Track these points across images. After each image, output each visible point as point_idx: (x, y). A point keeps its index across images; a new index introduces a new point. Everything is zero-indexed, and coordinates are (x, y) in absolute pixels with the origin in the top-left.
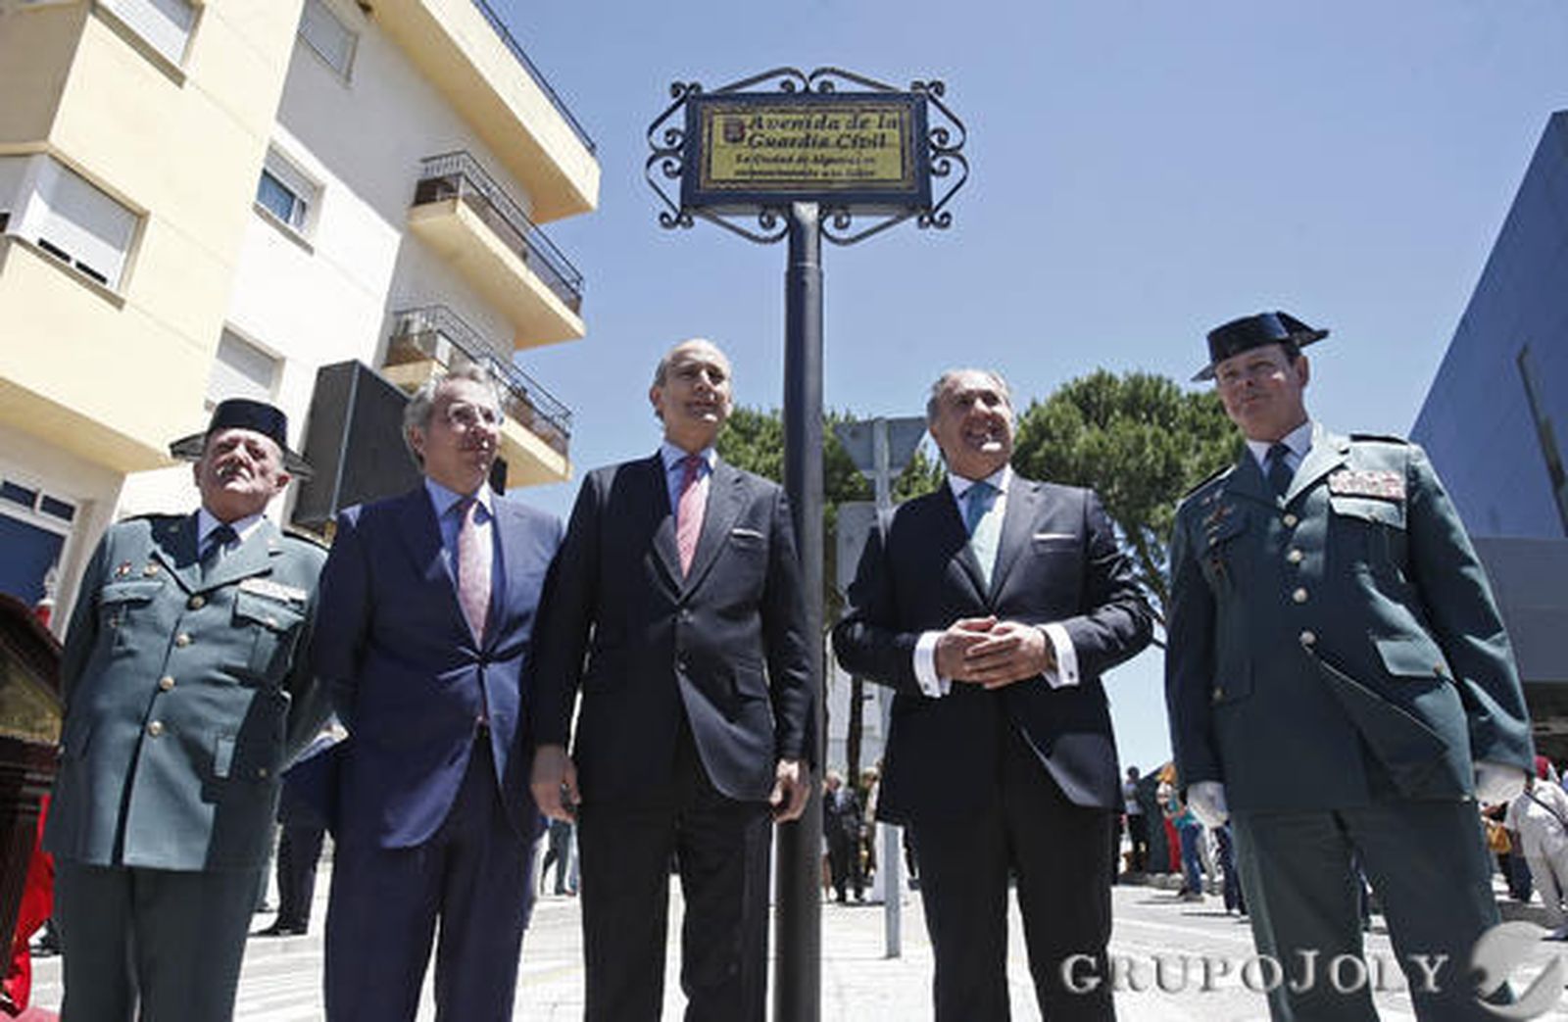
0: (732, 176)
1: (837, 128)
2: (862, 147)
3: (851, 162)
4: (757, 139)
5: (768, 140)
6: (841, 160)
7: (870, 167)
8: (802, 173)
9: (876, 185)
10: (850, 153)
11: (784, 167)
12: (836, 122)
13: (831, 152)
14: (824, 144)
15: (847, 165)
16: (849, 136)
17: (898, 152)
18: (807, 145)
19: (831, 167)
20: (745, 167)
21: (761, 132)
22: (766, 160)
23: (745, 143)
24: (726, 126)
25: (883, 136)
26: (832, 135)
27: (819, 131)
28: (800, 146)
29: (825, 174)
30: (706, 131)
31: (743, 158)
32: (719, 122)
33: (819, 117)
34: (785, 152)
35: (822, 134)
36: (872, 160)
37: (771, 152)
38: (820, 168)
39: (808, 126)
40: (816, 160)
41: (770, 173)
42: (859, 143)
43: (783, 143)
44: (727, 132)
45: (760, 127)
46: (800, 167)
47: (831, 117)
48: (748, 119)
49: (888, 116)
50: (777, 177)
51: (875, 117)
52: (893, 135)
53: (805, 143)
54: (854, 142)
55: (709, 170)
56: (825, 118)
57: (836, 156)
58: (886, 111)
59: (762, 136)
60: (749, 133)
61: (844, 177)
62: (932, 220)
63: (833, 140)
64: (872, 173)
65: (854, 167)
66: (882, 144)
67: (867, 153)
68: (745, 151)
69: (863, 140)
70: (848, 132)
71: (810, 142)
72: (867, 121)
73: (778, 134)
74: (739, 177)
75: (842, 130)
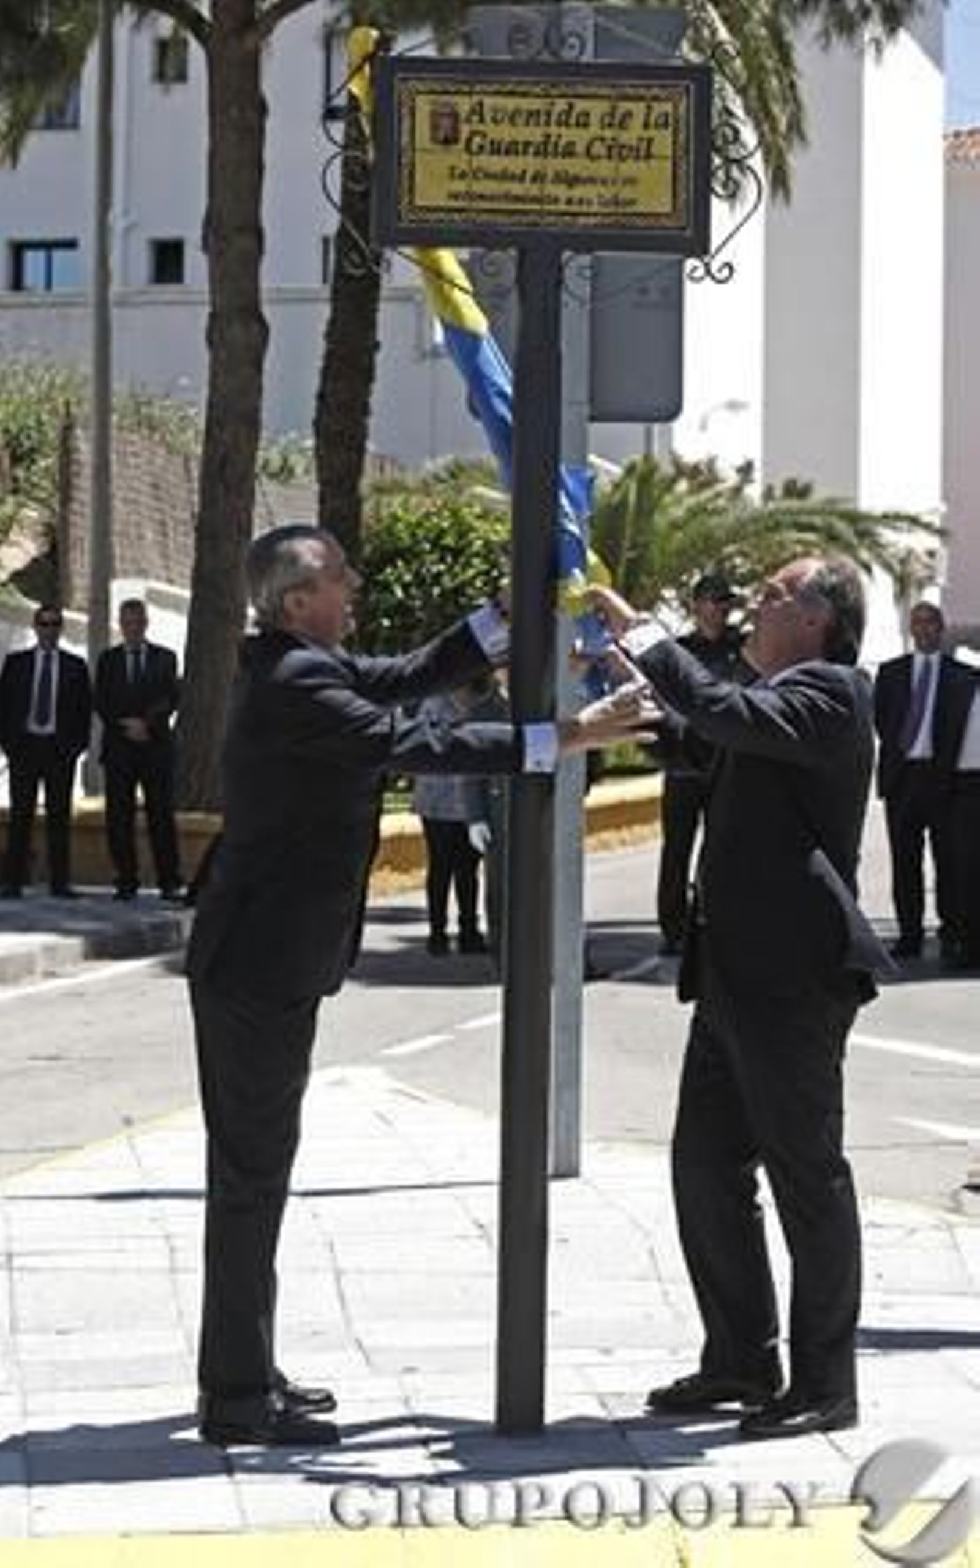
0: (442, 203)
1: (586, 125)
2: (622, 159)
3: (604, 182)
4: (477, 140)
5: (492, 143)
6: (591, 180)
7: (626, 193)
8: (538, 200)
9: (635, 222)
10: (604, 168)
11: (516, 188)
12: (588, 114)
13: (576, 166)
14: (569, 152)
15: (599, 188)
16: (602, 139)
17: (668, 164)
18: (545, 154)
19: (578, 192)
20: (460, 186)
21: (481, 127)
22: (490, 176)
23: (461, 145)
24: (435, 116)
25: (650, 141)
26: (579, 137)
27: (563, 130)
28: (537, 153)
29: (569, 202)
30: (406, 124)
31: (457, 172)
32: (424, 106)
33: (561, 105)
34: (514, 164)
35: (568, 134)
36: (631, 181)
37: (496, 164)
38: (561, 191)
39: (548, 123)
40: (557, 179)
41: (492, 198)
42: (616, 151)
43: (512, 149)
44: (435, 127)
45: (482, 120)
46: (534, 190)
47: (580, 105)
48: (464, 104)
49: (659, 108)
51: (639, 108)
52: (663, 142)
53: (542, 151)
54: (610, 148)
55: (411, 190)
56: (571, 106)
57: (585, 174)
58: (656, 98)
59: (484, 135)
60: (465, 130)
61: (595, 208)
62: (708, 271)
63: (580, 148)
64: (632, 202)
65: (608, 193)
66: (649, 156)
67: (629, 168)
68: (457, 157)
69: (622, 147)
70: (599, 132)
71: (550, 148)
72: (629, 114)
73: (505, 133)
74: (453, 203)
75: (594, 129)
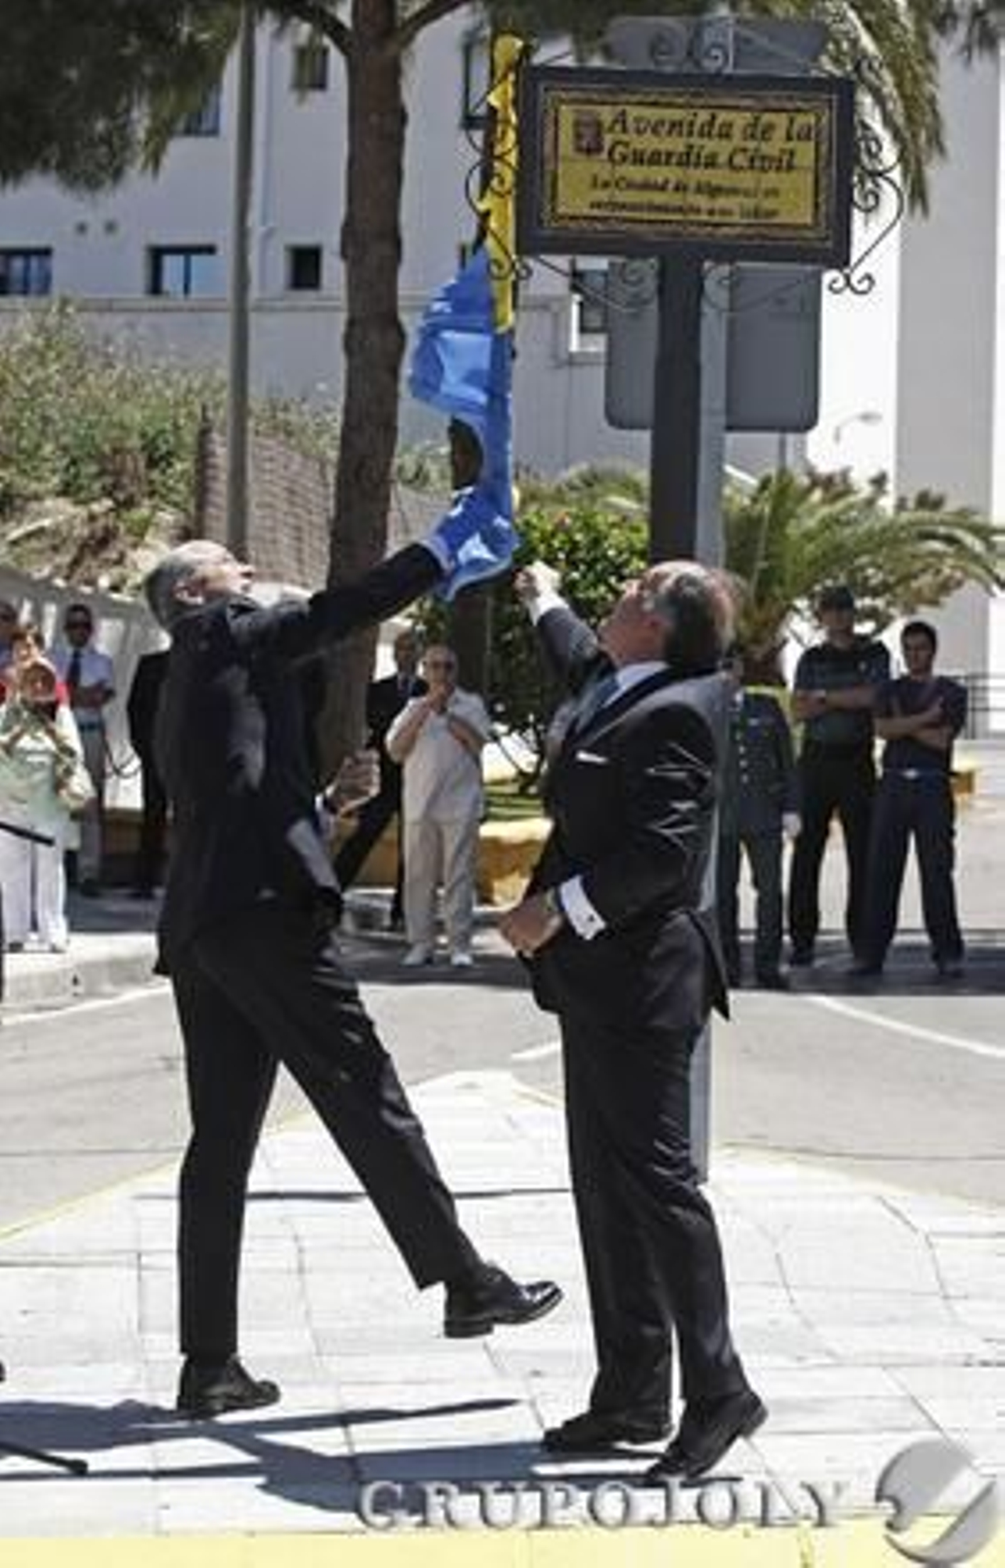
0: (586, 211)
1: (728, 136)
2: (763, 170)
3: (747, 193)
4: (620, 149)
5: (635, 152)
6: (733, 191)
7: (768, 204)
8: (680, 210)
9: (776, 232)
10: (746, 180)
11: (659, 198)
12: (730, 125)
13: (718, 177)
14: (711, 163)
15: (740, 199)
16: (744, 150)
17: (810, 178)
18: (688, 164)
19: (721, 202)
20: (603, 195)
21: (625, 138)
22: (631, 185)
23: (604, 155)
24: (577, 124)
25: (792, 153)
26: (722, 149)
27: (705, 141)
28: (679, 164)
29: (711, 212)
30: (549, 134)
31: (599, 182)
32: (567, 114)
33: (704, 116)
34: (658, 174)
35: (710, 145)
36: (773, 192)
37: (637, 173)
38: (703, 201)
39: (690, 134)
40: (699, 190)
41: (634, 207)
42: (759, 163)
43: (655, 159)
44: (578, 136)
45: (625, 130)
46: (675, 199)
47: (723, 116)
48: (606, 114)
49: (801, 120)
50: (646, 216)
51: (781, 120)
52: (805, 153)
53: (686, 160)
54: (752, 160)
55: (554, 197)
56: (713, 117)
57: (726, 184)
58: (799, 110)
59: (626, 144)
60: (608, 140)
61: (736, 219)
62: (848, 282)
63: (722, 159)
64: (773, 213)
65: (750, 203)
66: (790, 167)
67: (771, 179)
68: (600, 167)
69: (763, 158)
70: (743, 144)
71: (693, 158)
72: (770, 127)
73: (648, 143)
74: (596, 212)
75: (737, 140)
